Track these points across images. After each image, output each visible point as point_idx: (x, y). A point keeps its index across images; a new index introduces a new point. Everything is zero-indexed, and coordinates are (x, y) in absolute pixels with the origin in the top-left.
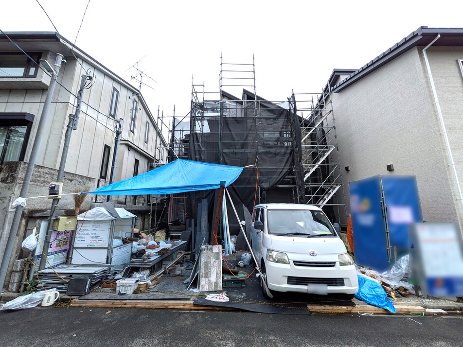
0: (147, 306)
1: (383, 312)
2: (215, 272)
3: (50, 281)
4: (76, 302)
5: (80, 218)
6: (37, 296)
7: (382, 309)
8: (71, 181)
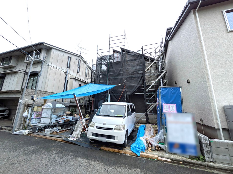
0: (49, 139)
1: (135, 155)
2: (79, 130)
3: (30, 127)
4: (32, 134)
5: (43, 107)
6: (23, 131)
7: (135, 154)
8: (45, 94)
